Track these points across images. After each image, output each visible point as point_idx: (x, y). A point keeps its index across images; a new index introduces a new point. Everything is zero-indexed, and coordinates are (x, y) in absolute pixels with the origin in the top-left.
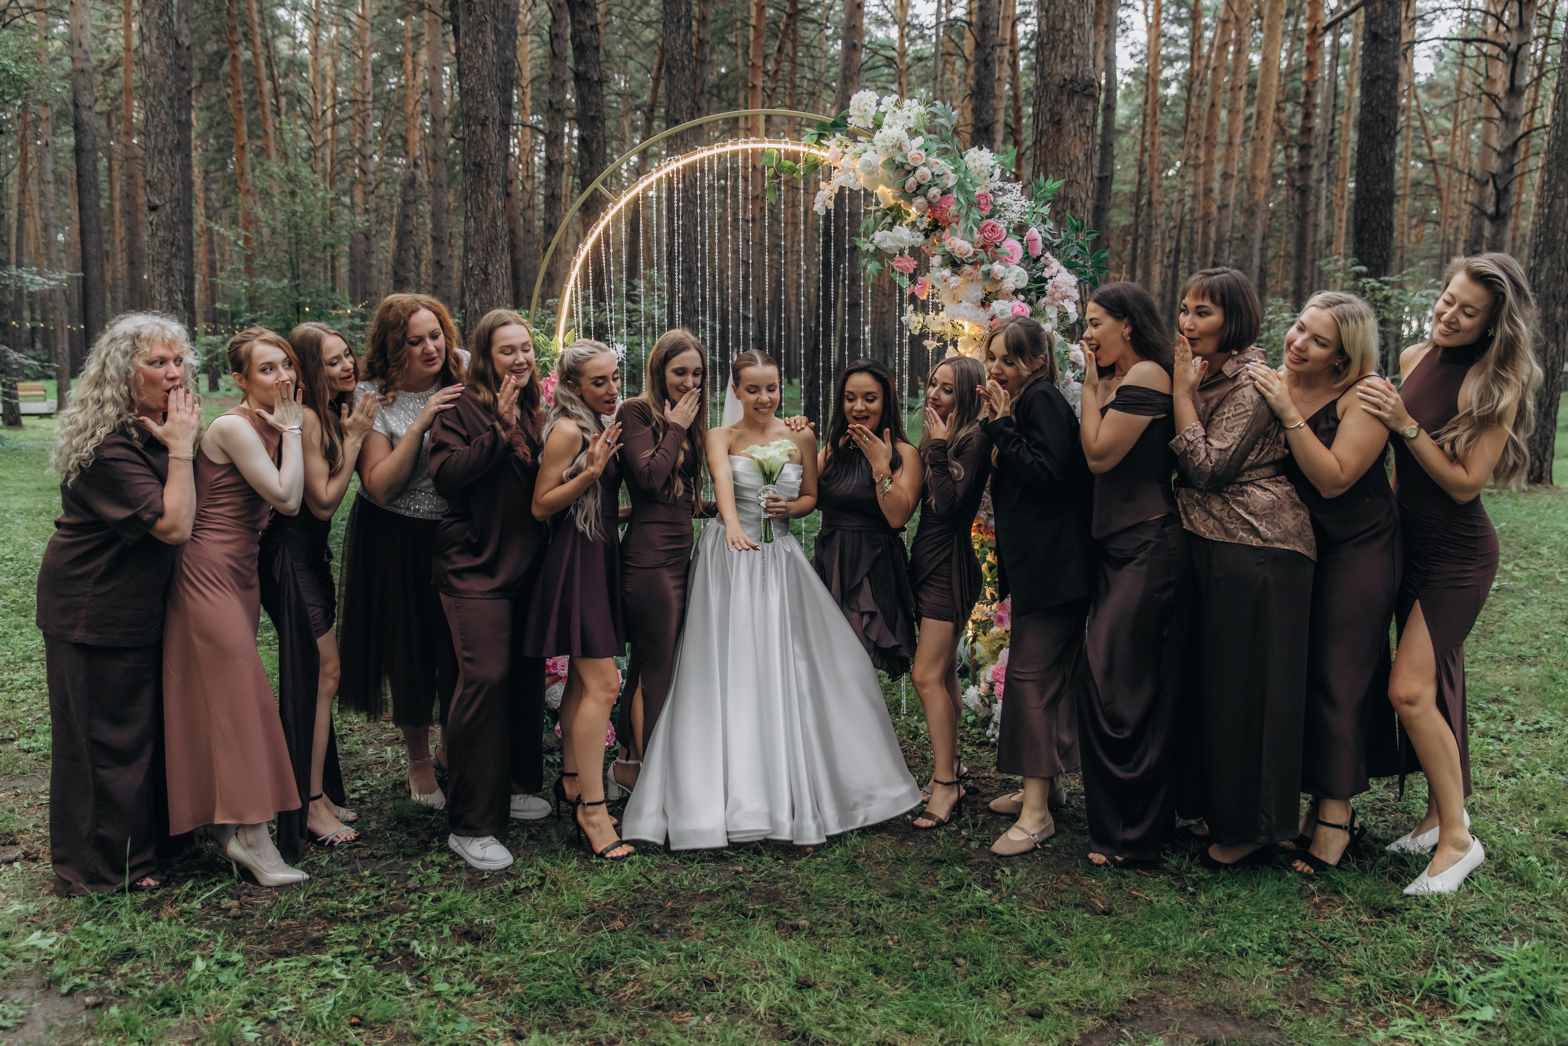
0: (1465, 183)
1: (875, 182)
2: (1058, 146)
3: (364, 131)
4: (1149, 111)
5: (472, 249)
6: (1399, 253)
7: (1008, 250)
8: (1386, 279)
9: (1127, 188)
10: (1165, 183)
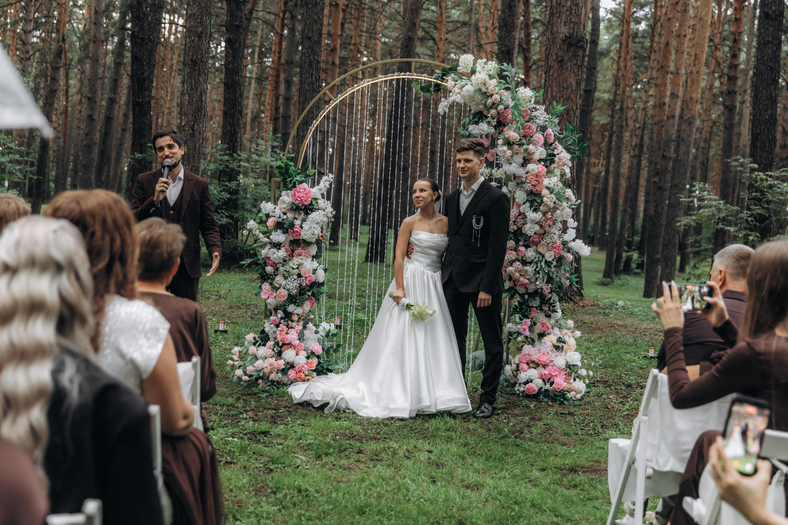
2: (560, 76)
4: (624, 42)
7: (536, 139)
8: (770, 173)
9: (606, 96)
10: (634, 94)
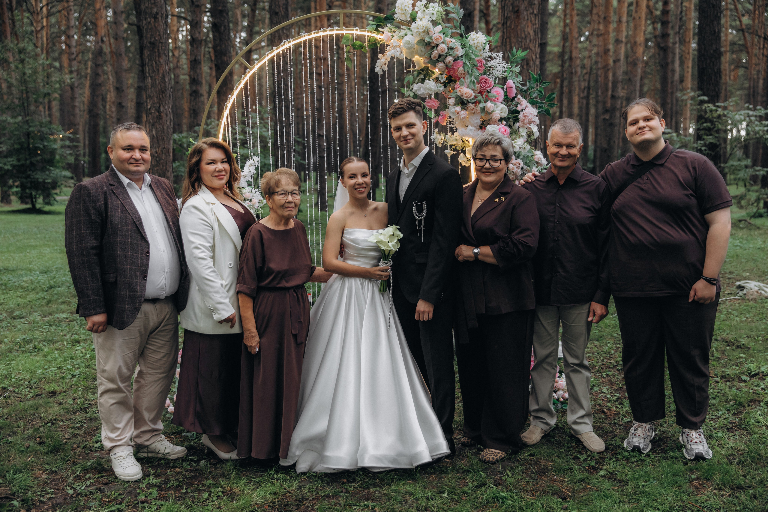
0: (762, 43)
1: (413, 54)
2: (517, 26)
3: (68, 20)
4: (568, 1)
5: (150, 96)
6: (724, 87)
7: (495, 94)
8: (718, 104)
9: (556, 49)
10: (580, 45)
